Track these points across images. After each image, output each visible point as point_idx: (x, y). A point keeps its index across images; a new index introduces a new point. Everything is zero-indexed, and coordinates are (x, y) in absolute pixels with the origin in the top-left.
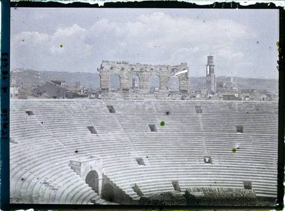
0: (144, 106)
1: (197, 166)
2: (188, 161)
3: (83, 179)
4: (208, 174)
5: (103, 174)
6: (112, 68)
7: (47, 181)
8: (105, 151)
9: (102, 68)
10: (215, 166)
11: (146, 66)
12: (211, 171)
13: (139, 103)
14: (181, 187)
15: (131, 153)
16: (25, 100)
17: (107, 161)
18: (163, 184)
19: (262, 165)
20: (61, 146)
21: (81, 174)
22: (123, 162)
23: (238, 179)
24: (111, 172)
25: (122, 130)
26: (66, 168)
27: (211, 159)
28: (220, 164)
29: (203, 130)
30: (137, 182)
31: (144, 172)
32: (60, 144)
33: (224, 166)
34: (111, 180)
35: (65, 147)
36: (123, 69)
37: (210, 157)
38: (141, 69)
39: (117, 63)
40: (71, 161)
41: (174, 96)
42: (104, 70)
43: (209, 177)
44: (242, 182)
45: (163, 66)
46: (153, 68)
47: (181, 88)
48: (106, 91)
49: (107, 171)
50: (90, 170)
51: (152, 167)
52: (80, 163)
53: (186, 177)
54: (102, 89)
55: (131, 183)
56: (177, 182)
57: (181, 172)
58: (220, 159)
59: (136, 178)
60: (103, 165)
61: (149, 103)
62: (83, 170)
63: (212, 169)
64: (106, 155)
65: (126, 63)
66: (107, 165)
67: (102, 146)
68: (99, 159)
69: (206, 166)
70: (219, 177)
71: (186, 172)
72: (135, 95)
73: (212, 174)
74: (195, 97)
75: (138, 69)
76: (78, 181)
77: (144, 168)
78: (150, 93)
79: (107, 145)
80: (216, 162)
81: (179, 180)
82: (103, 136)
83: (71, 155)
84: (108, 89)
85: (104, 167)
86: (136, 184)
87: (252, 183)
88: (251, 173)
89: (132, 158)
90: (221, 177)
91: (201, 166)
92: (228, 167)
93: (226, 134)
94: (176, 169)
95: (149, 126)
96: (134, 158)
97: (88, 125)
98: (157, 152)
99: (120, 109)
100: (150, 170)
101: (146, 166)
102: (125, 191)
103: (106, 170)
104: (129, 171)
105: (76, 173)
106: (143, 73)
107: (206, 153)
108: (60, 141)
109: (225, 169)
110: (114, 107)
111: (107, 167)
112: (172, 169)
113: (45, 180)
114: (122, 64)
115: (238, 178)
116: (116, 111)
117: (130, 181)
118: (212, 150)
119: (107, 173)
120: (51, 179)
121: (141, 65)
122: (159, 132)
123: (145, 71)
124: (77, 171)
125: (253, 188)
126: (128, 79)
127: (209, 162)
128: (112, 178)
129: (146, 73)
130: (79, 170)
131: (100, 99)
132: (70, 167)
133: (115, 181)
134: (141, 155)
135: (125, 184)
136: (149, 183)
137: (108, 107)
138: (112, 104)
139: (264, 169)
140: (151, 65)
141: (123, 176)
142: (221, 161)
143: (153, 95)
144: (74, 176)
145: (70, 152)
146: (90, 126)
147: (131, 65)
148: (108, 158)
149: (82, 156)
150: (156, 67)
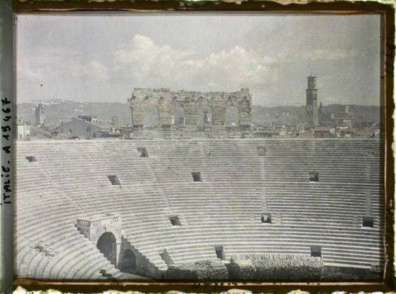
0: (187, 148)
1: (250, 226)
2: (239, 220)
3: (94, 244)
4: (264, 237)
5: (122, 238)
6: (147, 98)
7: (42, 245)
8: (129, 207)
9: (134, 97)
10: (274, 226)
11: (193, 93)
12: (269, 233)
13: (181, 144)
14: (226, 254)
15: (163, 210)
16: (28, 142)
17: (130, 220)
18: (202, 250)
19: (339, 224)
20: (68, 201)
21: (91, 237)
22: (151, 221)
23: (304, 244)
24: (133, 235)
25: (155, 179)
26: (71, 229)
27: (271, 216)
28: (282, 223)
29: (264, 178)
30: (167, 248)
31: (178, 235)
32: (68, 198)
33: (288, 227)
34: (132, 244)
35: (74, 202)
36: (162, 98)
37: (269, 214)
38: (186, 99)
39: (154, 91)
40: (78, 221)
41: (232, 133)
42: (136, 100)
43: (266, 241)
44: (309, 248)
45: (217, 93)
46: (203, 96)
47: (242, 123)
48: (139, 128)
49: (129, 233)
50: (103, 232)
51: (189, 228)
52: (89, 222)
53: (235, 241)
54: (135, 126)
55: (158, 249)
56: (222, 247)
57: (228, 234)
58: (282, 217)
59: (166, 242)
60: (123, 225)
61: (195, 143)
62: (93, 231)
63: (270, 230)
64: (129, 213)
65: (165, 91)
66: (129, 225)
67: (125, 201)
68: (117, 217)
69: (263, 226)
70: (279, 241)
71: (235, 234)
72: (179, 132)
73: (269, 237)
74: (278, 134)
75: (183, 98)
76: (86, 245)
77: (178, 229)
78: (200, 130)
79: (132, 200)
80: (276, 221)
81: (225, 245)
82: (128, 187)
83: (81, 213)
84: (141, 126)
85: (123, 228)
86: (165, 250)
87: (322, 248)
88: (323, 235)
89: (165, 216)
90: (282, 241)
91: (256, 226)
92: (292, 227)
93: (294, 184)
94: (221, 230)
95: (193, 173)
96: (167, 216)
97: (109, 174)
98: (199, 208)
99: (154, 153)
100: (187, 232)
101: (183, 227)
102: (150, 258)
103: (127, 232)
104: (158, 233)
105: (83, 235)
106: (189, 104)
107: (264, 209)
108: (68, 195)
109: (289, 230)
110: (147, 150)
111: (129, 228)
112: (217, 231)
113: (39, 244)
114: (161, 92)
115: (305, 242)
116: (149, 154)
117: (159, 247)
118: (273, 205)
119: (128, 235)
120: (47, 243)
121: (186, 92)
122: (204, 181)
123: (193, 100)
124: (86, 232)
125: (322, 256)
126: (168, 112)
127: (269, 221)
128: (133, 243)
129: (193, 104)
130: (88, 231)
131: (131, 139)
132: (76, 228)
133: (137, 246)
134: (177, 212)
135: (151, 250)
136: (184, 248)
137: (139, 149)
138: (146, 146)
139: (341, 229)
140: (200, 93)
141: (149, 240)
142: (284, 220)
143: (203, 133)
144: (81, 239)
145: (79, 209)
146: (112, 174)
147: (173, 93)
148: (131, 217)
149: (97, 214)
150: (207, 94)
